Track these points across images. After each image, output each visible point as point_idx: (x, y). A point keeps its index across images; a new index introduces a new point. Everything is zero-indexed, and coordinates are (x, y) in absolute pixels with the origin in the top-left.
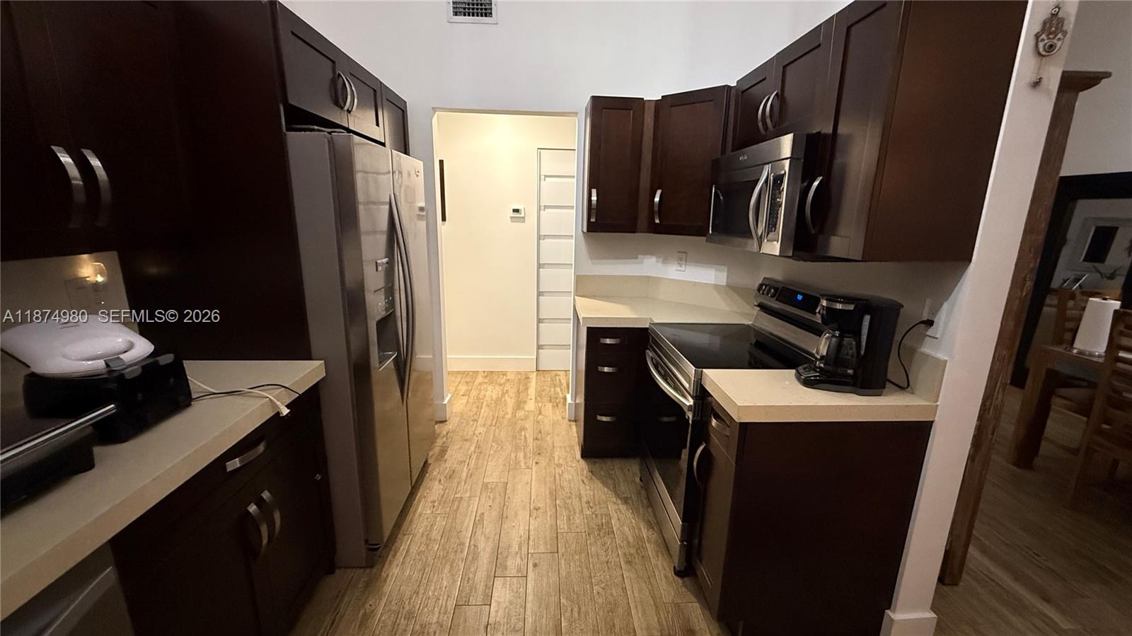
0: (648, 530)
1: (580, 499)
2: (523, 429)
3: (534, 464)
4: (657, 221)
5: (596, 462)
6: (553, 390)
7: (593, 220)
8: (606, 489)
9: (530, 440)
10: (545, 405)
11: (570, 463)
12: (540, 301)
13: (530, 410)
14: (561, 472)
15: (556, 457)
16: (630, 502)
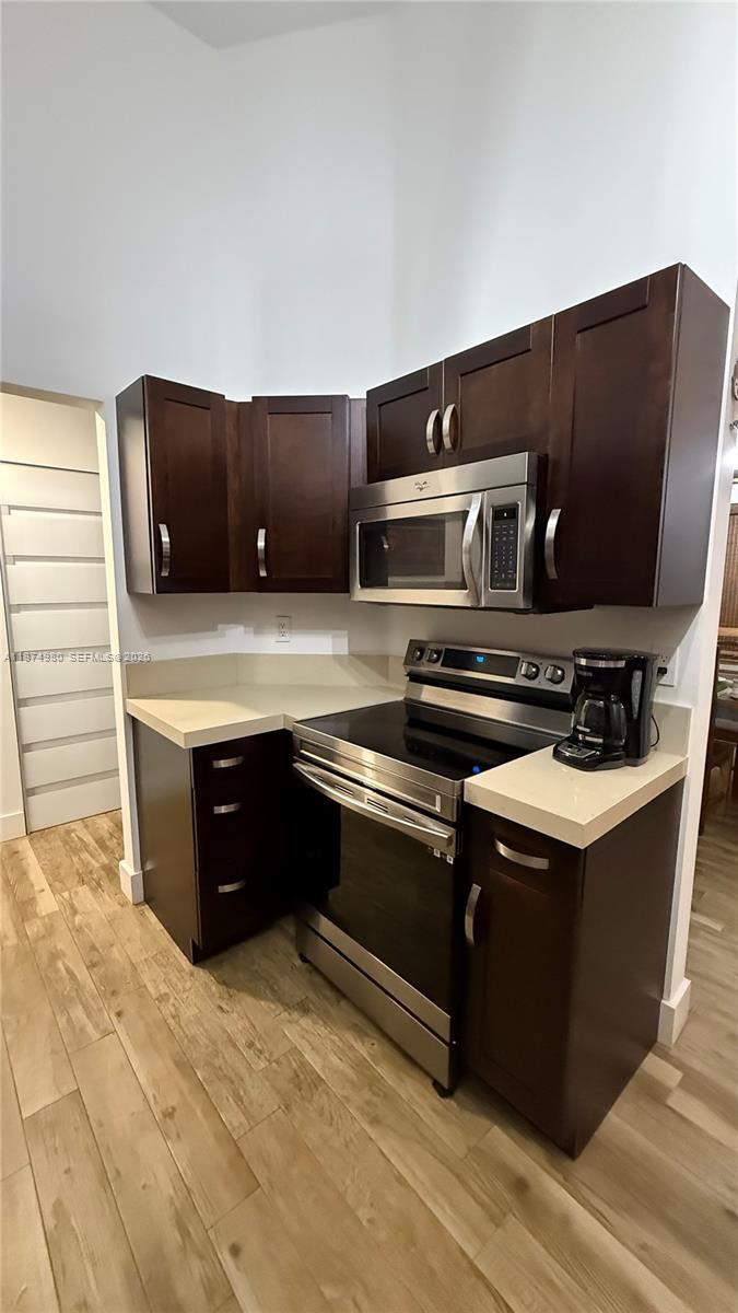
0: (363, 1043)
1: (235, 1046)
2: (55, 956)
3: (114, 1019)
4: (263, 573)
5: (222, 961)
6: (75, 859)
7: (165, 574)
8: (263, 1003)
9: (82, 973)
10: (76, 893)
11: (180, 985)
12: (21, 714)
13: (50, 911)
14: (173, 1010)
15: (149, 986)
16: (311, 1006)
